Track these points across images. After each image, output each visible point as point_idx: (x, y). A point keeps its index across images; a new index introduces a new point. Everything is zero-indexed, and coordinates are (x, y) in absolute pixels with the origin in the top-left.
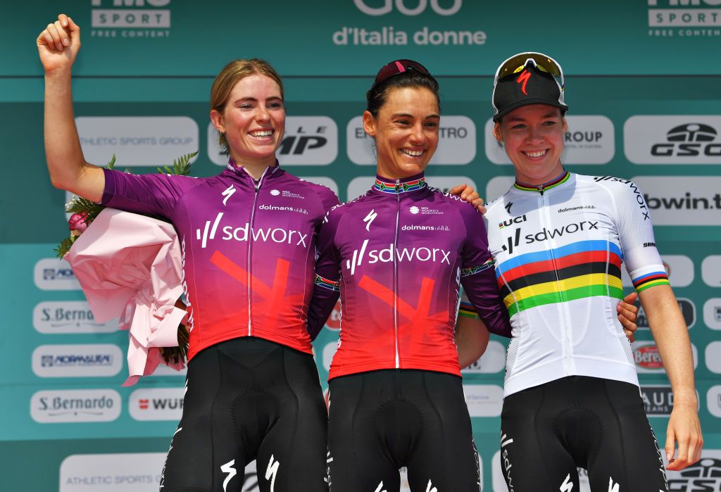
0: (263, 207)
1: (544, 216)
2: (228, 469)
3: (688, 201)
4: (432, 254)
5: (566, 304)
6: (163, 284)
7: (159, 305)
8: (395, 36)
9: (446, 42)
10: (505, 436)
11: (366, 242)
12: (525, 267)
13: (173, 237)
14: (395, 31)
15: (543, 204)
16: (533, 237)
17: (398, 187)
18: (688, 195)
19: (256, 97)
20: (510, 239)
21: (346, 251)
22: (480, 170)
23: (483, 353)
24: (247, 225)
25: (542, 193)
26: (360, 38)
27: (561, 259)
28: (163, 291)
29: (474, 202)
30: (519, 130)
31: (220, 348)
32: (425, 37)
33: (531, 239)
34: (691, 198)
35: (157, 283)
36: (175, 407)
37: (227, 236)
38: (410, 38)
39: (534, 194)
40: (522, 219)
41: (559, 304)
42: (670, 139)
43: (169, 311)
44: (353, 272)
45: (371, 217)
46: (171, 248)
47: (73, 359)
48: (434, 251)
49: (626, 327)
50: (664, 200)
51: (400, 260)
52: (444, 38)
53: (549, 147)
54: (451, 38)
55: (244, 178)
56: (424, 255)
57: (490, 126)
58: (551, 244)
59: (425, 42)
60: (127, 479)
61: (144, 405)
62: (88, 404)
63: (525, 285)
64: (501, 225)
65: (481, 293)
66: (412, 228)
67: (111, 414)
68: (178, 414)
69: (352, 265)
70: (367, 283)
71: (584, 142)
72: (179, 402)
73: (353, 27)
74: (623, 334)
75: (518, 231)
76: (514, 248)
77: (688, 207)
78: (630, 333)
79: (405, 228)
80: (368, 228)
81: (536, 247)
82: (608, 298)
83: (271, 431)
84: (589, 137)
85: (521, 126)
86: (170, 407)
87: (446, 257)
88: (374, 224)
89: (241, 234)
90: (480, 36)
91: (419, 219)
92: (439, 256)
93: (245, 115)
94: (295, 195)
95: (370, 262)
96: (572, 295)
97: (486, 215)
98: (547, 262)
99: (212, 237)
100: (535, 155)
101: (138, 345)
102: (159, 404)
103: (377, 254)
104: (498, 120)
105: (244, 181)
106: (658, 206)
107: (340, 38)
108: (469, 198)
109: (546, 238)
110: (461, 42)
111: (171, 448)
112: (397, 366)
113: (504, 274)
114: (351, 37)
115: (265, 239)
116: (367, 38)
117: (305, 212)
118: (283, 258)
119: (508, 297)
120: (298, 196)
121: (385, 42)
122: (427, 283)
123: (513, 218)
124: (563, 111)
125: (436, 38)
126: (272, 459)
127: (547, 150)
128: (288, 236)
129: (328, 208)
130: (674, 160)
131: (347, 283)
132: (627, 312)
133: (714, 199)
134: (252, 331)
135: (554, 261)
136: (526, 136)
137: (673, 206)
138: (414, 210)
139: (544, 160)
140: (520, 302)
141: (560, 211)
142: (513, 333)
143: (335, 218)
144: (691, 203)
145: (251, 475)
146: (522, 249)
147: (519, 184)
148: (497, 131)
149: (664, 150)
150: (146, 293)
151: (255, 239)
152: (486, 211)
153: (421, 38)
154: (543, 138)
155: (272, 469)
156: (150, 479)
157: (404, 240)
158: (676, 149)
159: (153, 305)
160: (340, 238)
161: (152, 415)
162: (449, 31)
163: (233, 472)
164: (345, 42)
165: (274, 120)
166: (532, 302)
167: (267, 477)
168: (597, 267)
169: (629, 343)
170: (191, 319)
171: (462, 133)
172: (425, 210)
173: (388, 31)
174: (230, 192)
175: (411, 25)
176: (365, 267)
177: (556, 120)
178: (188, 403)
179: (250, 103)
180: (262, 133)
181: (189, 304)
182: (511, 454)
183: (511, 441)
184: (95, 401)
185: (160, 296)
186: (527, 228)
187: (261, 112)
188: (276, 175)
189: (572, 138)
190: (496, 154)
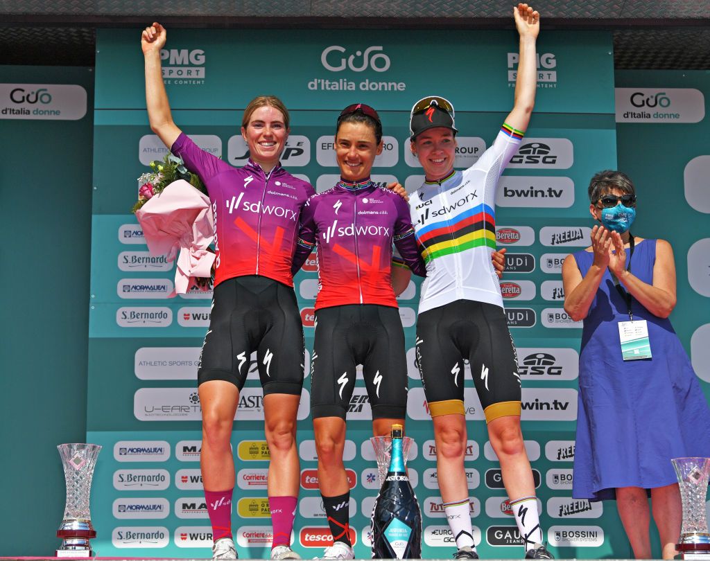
0: (270, 192)
1: (443, 199)
2: (241, 357)
3: (532, 192)
4: (378, 230)
5: (459, 254)
6: (200, 234)
7: (196, 248)
8: (347, 85)
9: (380, 89)
10: (418, 338)
11: (336, 222)
12: (433, 232)
13: (209, 205)
14: (347, 82)
15: (441, 192)
16: (437, 213)
17: (354, 187)
18: (532, 188)
19: (264, 121)
20: (422, 216)
21: (323, 226)
22: (401, 171)
23: (407, 287)
24: (260, 202)
25: (440, 184)
26: (325, 85)
27: (455, 225)
28: (199, 239)
29: (402, 194)
30: (427, 145)
31: (238, 280)
32: (367, 85)
33: (435, 214)
34: (534, 190)
35: (196, 233)
36: (206, 319)
37: (246, 208)
38: (357, 86)
39: (435, 186)
40: (429, 203)
41: (454, 254)
42: (520, 152)
43: (204, 254)
44: (328, 242)
45: (338, 205)
46: (207, 212)
47: (142, 288)
48: (380, 228)
49: (496, 268)
50: (517, 191)
51: (359, 234)
52: (379, 86)
53: (445, 156)
54: (383, 86)
55: (259, 171)
56: (373, 231)
57: (408, 143)
58: (449, 216)
59: (367, 89)
60: (176, 363)
61: (186, 317)
62: (152, 316)
63: (433, 243)
64: (417, 208)
65: (407, 251)
66: (364, 213)
67: (166, 323)
68: (207, 323)
69: (328, 236)
70: (338, 249)
71: (467, 153)
72: (208, 316)
73: (321, 79)
74: (494, 273)
75: (427, 210)
76: (425, 221)
77: (532, 196)
78: (499, 272)
79: (360, 213)
80: (336, 212)
81: (439, 219)
82: (485, 247)
83: (268, 334)
84: (470, 151)
85: (429, 142)
86: (203, 318)
87: (386, 232)
88: (341, 209)
89: (255, 208)
90: (401, 85)
91: (369, 207)
92: (383, 231)
93: (258, 131)
94: (289, 187)
95: (339, 235)
96: (462, 248)
97: (409, 202)
98: (446, 228)
99: (236, 207)
100: (438, 161)
101: (183, 274)
102: (196, 317)
103: (343, 230)
104: (413, 140)
105: (259, 173)
106: (513, 195)
107: (313, 86)
108: (399, 191)
109: (445, 212)
110: (390, 89)
111: (205, 343)
112: (361, 302)
113: (420, 238)
114: (319, 85)
115: (270, 213)
116: (330, 86)
117: (296, 198)
118: (280, 226)
119: (424, 252)
120: (292, 187)
121: (341, 89)
122: (376, 249)
123: (424, 203)
124: (455, 132)
125: (374, 86)
126: (268, 351)
127: (445, 159)
128: (285, 213)
129: (309, 196)
130: (523, 166)
131: (324, 248)
132: (498, 258)
133: (548, 191)
134: (259, 272)
135: (451, 227)
136: (432, 148)
137: (523, 195)
138: (365, 201)
139: (444, 164)
140: (431, 254)
141: (452, 193)
142: (427, 275)
143: (314, 203)
144: (534, 193)
145: (254, 362)
146: (431, 221)
147: (428, 181)
148: (413, 147)
149: (518, 159)
150: (187, 241)
151: (264, 212)
152: (409, 199)
153: (364, 86)
154: (443, 150)
155: (268, 358)
156: (190, 363)
157: (360, 221)
158: (525, 159)
159: (192, 249)
160: (317, 217)
161: (192, 323)
162: (382, 82)
163: (244, 359)
164: (316, 88)
165: (276, 136)
166: (438, 254)
167: (265, 363)
168: (478, 226)
169: (497, 280)
170: (218, 259)
171: (390, 147)
172: (372, 201)
173: (343, 81)
174: (249, 179)
175: (358, 78)
176: (336, 238)
177: (450, 138)
178: (214, 316)
179: (260, 124)
180: (266, 144)
181: (217, 249)
182: (422, 349)
183: (422, 341)
184: (156, 314)
185: (197, 242)
186: (432, 208)
187: (267, 130)
188: (280, 172)
189: (459, 151)
190: (411, 161)
